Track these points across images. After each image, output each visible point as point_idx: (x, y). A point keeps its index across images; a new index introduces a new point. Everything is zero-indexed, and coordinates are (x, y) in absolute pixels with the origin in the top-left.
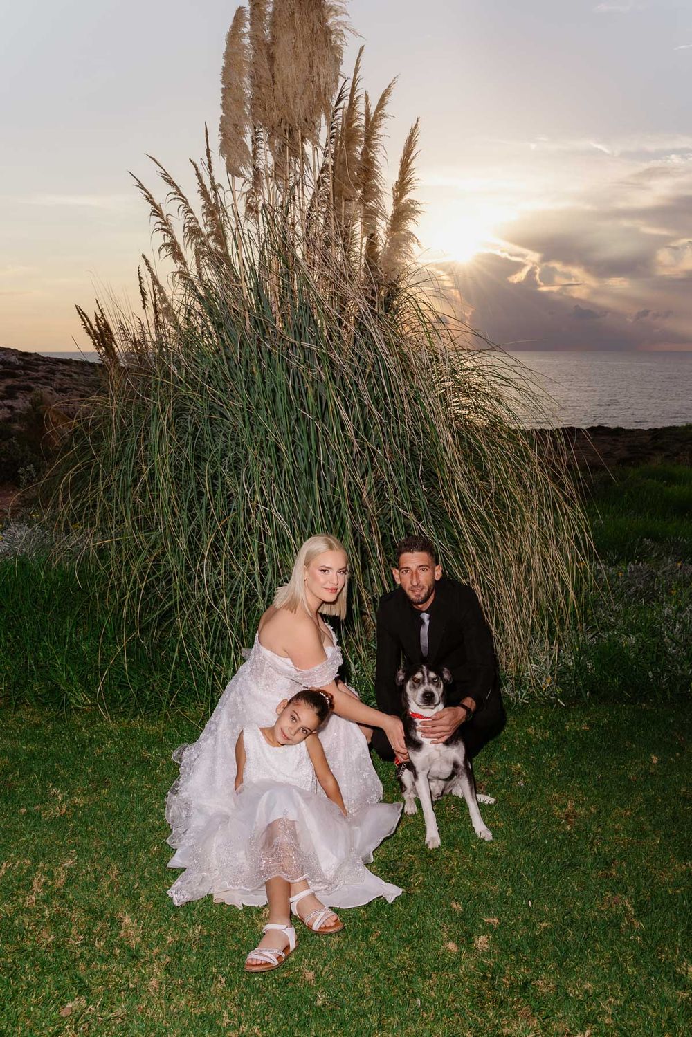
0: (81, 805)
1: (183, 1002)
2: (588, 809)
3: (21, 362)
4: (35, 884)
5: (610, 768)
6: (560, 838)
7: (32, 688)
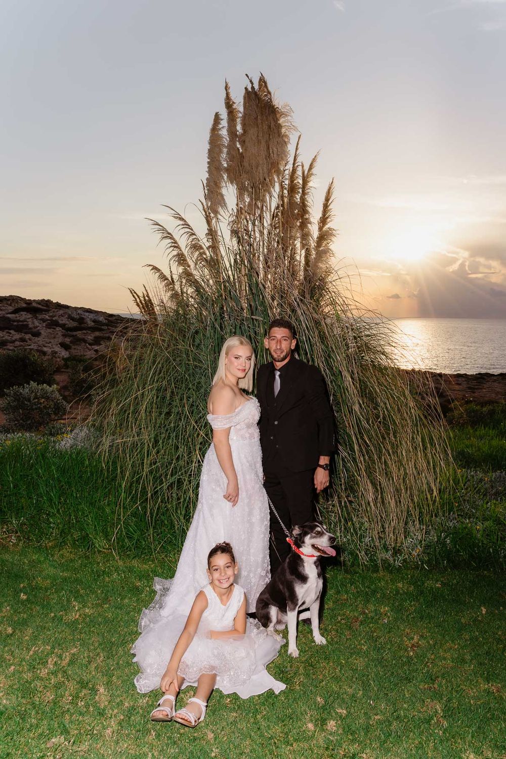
0: (89, 614)
1: (126, 746)
2: (428, 642)
3: (106, 321)
4: (49, 662)
5: (451, 614)
6: (404, 660)
7: (72, 536)
